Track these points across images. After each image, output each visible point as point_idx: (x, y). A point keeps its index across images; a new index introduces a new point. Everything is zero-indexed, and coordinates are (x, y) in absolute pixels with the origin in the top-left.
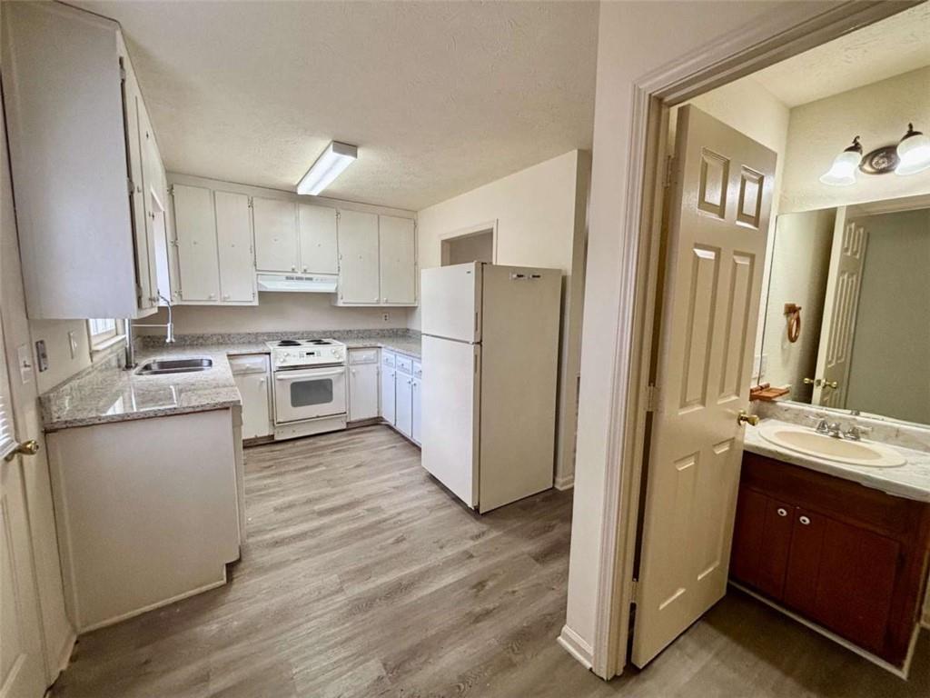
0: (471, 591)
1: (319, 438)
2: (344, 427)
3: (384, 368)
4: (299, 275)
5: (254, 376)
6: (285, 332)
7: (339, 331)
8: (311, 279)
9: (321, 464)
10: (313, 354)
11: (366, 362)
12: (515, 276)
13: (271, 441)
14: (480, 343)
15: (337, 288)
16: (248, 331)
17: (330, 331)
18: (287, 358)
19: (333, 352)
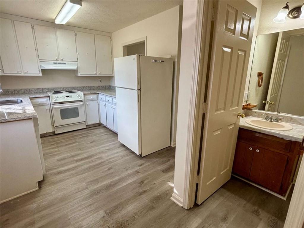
0: (138, 185)
1: (74, 132)
2: (85, 127)
3: (101, 103)
4: (60, 62)
5: (43, 107)
6: (56, 88)
7: (80, 87)
8: (65, 64)
9: (76, 142)
10: (69, 97)
11: (92, 100)
12: (154, 61)
13: (53, 134)
14: (140, 90)
15: (77, 68)
16: (38, 87)
17: (76, 87)
18: (57, 99)
19: (78, 95)
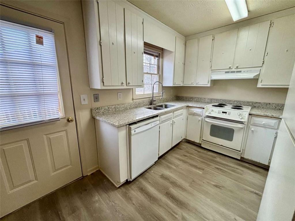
2: (239, 158)
4: (233, 70)
5: (197, 117)
8: (240, 72)
10: (226, 113)
11: (265, 126)
13: (199, 146)
15: (258, 75)
19: (239, 114)
